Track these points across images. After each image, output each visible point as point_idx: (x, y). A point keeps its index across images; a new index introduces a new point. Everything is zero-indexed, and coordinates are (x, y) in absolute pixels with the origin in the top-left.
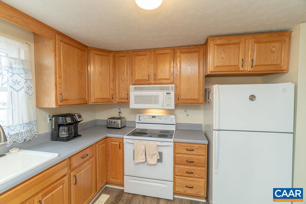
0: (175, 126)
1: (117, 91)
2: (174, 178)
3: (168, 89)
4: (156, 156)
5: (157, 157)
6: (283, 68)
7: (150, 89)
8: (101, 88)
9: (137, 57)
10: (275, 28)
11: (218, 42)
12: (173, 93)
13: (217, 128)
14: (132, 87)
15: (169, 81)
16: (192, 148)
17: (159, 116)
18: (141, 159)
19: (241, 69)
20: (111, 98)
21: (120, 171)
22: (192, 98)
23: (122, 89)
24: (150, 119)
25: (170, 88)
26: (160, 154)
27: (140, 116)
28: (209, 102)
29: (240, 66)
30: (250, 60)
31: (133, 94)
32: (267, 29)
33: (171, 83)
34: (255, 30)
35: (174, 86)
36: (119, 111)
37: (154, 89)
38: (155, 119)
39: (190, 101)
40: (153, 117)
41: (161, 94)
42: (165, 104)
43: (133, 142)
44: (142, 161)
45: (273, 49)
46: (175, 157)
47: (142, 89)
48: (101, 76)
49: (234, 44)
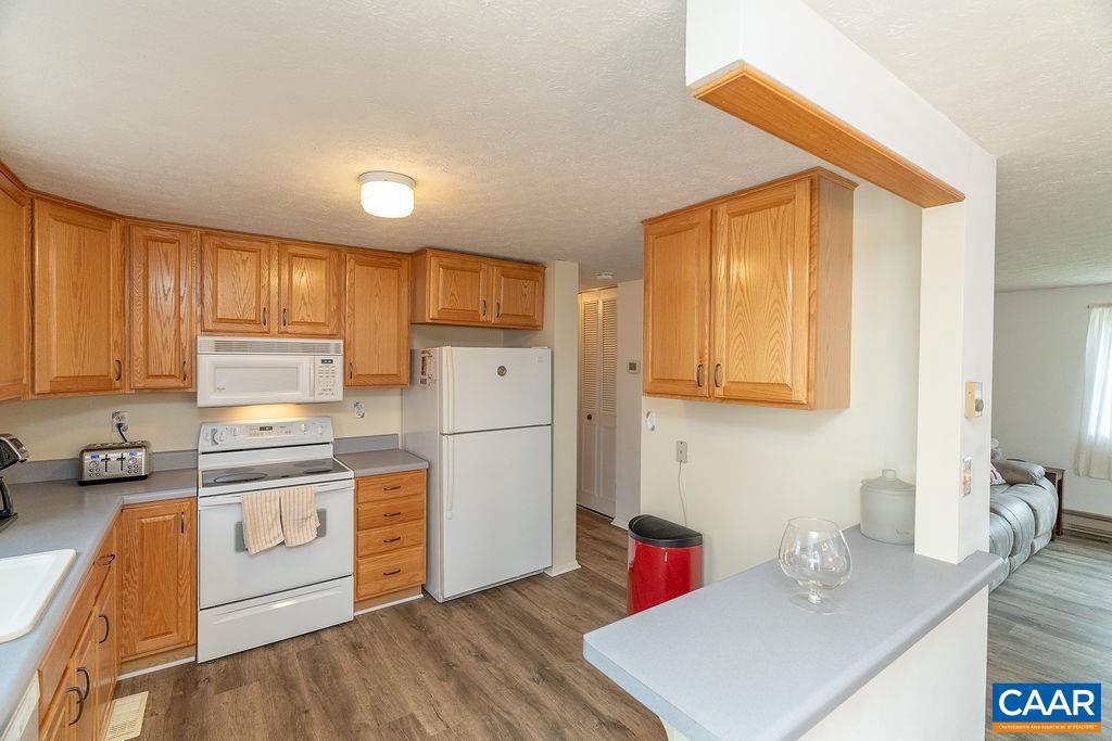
0: (331, 445)
1: (139, 351)
2: (357, 565)
3: (326, 349)
4: (312, 520)
5: (314, 523)
6: (537, 323)
7: (269, 349)
8: (76, 340)
9: (223, 253)
10: (527, 258)
11: (446, 262)
12: (338, 361)
13: (451, 430)
14: (205, 342)
15: (328, 331)
16: (396, 484)
17: (282, 426)
18: (271, 537)
19: (482, 318)
20: (113, 376)
21: (181, 604)
22: (385, 373)
23: (160, 346)
24: (255, 435)
25: (332, 348)
26: (322, 515)
27: (214, 432)
28: (423, 381)
29: (481, 312)
30: (495, 304)
31: (209, 362)
32: (517, 257)
33: (331, 336)
34: (501, 255)
35: (341, 342)
36: (116, 421)
37: (283, 349)
38: (270, 434)
39: (377, 381)
40: (261, 429)
41: (306, 363)
42: (319, 389)
43: (238, 500)
44: (270, 545)
45: (525, 290)
46: (357, 513)
47: (242, 348)
48: (75, 297)
49: (472, 271)
